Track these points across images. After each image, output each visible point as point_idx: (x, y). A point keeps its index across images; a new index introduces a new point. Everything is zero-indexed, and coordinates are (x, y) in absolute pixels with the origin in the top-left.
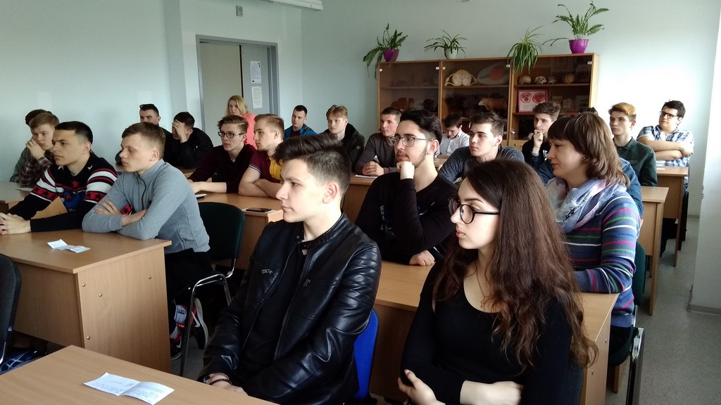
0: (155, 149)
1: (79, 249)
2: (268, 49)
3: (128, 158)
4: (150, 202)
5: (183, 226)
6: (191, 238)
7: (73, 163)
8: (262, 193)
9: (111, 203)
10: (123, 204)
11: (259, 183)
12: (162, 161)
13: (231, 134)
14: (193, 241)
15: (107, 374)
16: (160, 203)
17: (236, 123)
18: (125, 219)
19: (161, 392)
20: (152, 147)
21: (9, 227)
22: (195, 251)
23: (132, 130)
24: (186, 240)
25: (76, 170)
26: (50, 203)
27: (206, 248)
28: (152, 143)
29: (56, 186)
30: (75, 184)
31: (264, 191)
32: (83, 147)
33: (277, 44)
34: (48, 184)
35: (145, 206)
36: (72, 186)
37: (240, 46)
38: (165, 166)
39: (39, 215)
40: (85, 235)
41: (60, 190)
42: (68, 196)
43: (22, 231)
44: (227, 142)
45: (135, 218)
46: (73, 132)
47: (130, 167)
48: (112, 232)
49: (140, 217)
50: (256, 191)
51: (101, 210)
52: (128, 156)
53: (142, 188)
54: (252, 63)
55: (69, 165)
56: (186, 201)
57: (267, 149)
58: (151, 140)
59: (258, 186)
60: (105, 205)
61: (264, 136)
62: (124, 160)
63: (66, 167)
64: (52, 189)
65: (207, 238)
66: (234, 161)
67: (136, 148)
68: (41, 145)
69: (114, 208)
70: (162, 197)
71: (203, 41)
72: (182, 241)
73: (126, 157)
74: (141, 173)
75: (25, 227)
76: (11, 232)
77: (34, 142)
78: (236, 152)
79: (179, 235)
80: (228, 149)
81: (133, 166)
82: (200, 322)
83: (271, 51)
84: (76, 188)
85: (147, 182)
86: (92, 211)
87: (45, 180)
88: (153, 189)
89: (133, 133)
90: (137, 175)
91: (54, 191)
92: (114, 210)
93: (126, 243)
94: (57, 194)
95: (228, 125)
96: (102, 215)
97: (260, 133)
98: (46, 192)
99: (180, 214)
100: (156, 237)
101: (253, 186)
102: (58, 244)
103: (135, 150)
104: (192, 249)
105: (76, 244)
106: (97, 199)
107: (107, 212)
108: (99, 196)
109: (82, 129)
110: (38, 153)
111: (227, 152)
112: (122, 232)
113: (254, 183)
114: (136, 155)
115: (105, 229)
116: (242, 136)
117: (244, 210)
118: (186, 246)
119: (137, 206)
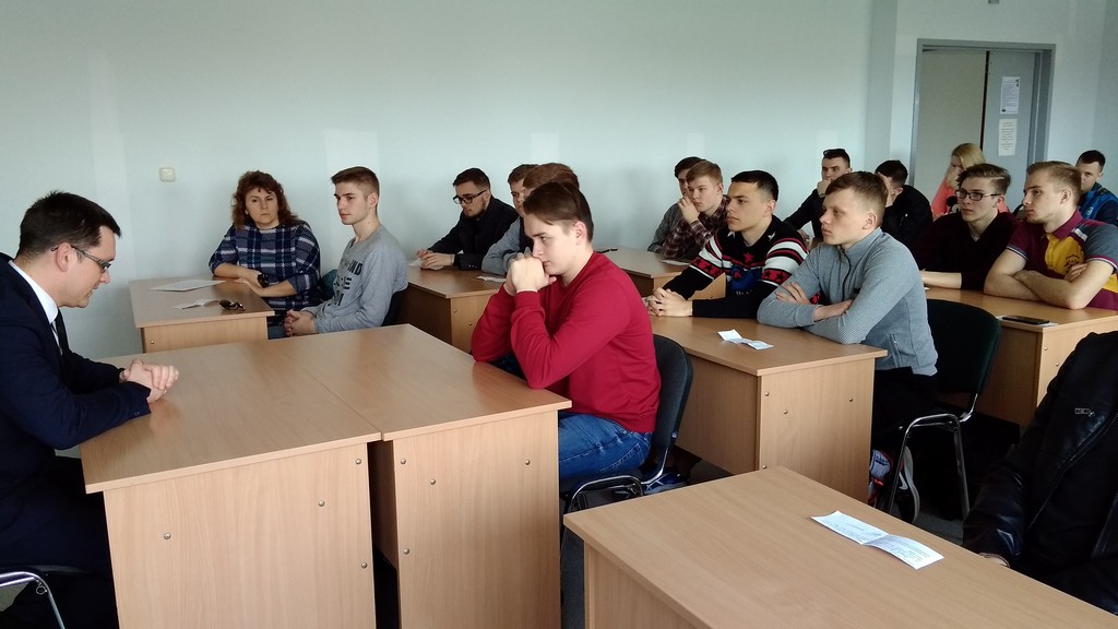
0: (872, 211)
1: (759, 345)
2: (1037, 55)
3: (832, 224)
4: (856, 291)
5: (900, 331)
6: (910, 352)
7: (750, 228)
8: (1029, 294)
9: (798, 287)
10: (814, 290)
11: (1024, 277)
12: (879, 230)
13: (979, 194)
14: (913, 356)
15: (838, 512)
16: (874, 293)
17: (988, 176)
18: (819, 311)
19: (926, 555)
20: (868, 209)
21: (668, 307)
22: (914, 372)
23: (841, 183)
24: (902, 353)
25: (752, 238)
26: (711, 281)
27: (932, 371)
28: (869, 202)
29: (723, 259)
30: (748, 257)
31: (1033, 292)
32: (765, 207)
33: (1054, 45)
34: (712, 255)
35: (846, 296)
36: (743, 260)
37: (988, 53)
38: (885, 238)
39: (700, 295)
40: (760, 328)
41: (728, 264)
42: (737, 274)
43: (682, 314)
44: (969, 207)
45: (833, 311)
46: (755, 185)
47: (833, 237)
48: (798, 328)
49: (842, 310)
50: (1018, 290)
51: (784, 295)
52: (832, 221)
53: (845, 270)
54: (1006, 79)
55: (744, 231)
56: (911, 293)
57: (1046, 220)
58: (868, 198)
59: (1021, 282)
60: (790, 289)
61: (1043, 198)
62: (825, 227)
63: (739, 234)
64: (717, 263)
65: (934, 355)
66: (976, 239)
67: (845, 209)
68: (696, 204)
69: (803, 295)
70: (877, 284)
71: (927, 48)
72: (896, 354)
73: (828, 222)
74: (847, 247)
75: (685, 309)
76: (669, 313)
77: (688, 200)
78: (983, 224)
79: (893, 343)
80: (970, 218)
81: (837, 236)
82: (908, 482)
83: (1040, 61)
84: (749, 263)
85: (854, 262)
86: (772, 296)
87: (710, 250)
88: (863, 272)
89: (843, 187)
90: (840, 250)
91: (720, 266)
92: (802, 297)
93: (817, 345)
94: (723, 269)
95: (975, 179)
96: (787, 302)
97: (1035, 193)
98: (709, 266)
99: (899, 313)
100: (862, 343)
101: (1011, 280)
102: (731, 335)
103: (843, 213)
104: (910, 368)
105: (754, 339)
106: (778, 280)
107: (792, 299)
108: (782, 276)
109: (766, 181)
110: (691, 214)
111: (966, 223)
112: (813, 330)
113: (1014, 276)
114: (844, 220)
115: (790, 322)
116: (996, 198)
117: (999, 317)
118: (902, 363)
119: (834, 294)
